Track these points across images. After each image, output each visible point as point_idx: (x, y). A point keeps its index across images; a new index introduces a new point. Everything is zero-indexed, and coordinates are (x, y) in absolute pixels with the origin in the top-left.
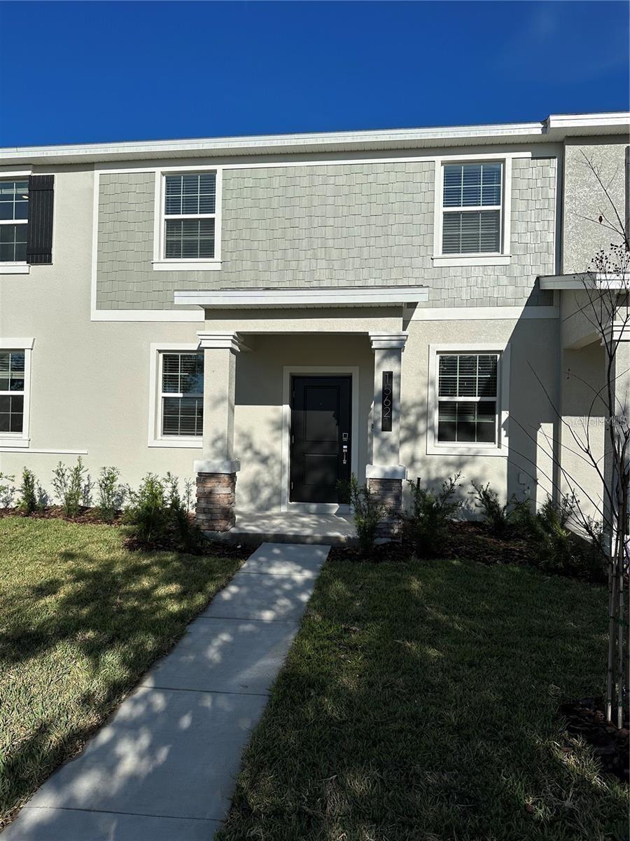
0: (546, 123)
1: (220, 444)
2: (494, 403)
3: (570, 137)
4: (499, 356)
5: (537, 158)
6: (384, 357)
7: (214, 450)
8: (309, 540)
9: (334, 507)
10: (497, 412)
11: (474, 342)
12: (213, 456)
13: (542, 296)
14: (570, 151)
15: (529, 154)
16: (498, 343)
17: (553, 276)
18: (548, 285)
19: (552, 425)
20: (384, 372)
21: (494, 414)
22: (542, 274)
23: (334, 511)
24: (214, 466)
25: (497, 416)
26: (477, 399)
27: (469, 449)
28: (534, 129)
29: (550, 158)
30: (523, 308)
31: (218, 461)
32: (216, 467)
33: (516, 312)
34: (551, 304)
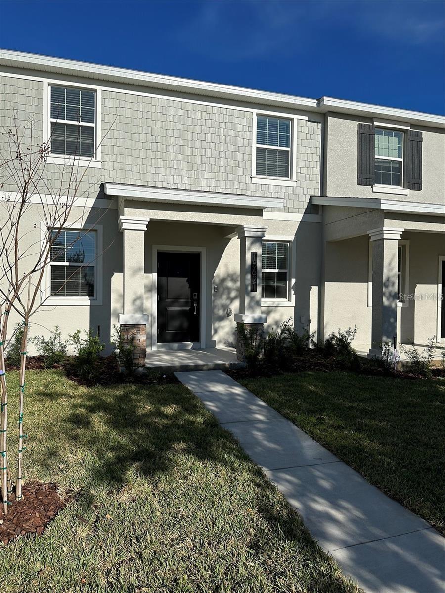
0: (319, 100)
1: (138, 303)
2: (285, 273)
3: (331, 112)
4: (288, 244)
5: (311, 121)
6: (252, 243)
7: (135, 307)
8: (205, 368)
9: (188, 345)
10: (288, 279)
11: (275, 234)
12: (133, 312)
13: (313, 208)
14: (331, 120)
15: (306, 118)
16: (289, 236)
17: (319, 196)
18: (316, 202)
19: (317, 287)
20: (251, 252)
21: (286, 280)
22: (313, 194)
23: (190, 348)
24: (136, 319)
25: (288, 282)
26: (276, 271)
27: (274, 302)
28: (311, 103)
29: (317, 122)
30: (303, 215)
31: (138, 316)
32: (138, 320)
33: (299, 217)
34: (318, 214)
